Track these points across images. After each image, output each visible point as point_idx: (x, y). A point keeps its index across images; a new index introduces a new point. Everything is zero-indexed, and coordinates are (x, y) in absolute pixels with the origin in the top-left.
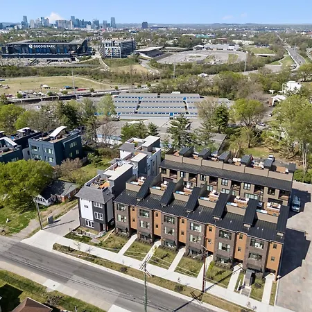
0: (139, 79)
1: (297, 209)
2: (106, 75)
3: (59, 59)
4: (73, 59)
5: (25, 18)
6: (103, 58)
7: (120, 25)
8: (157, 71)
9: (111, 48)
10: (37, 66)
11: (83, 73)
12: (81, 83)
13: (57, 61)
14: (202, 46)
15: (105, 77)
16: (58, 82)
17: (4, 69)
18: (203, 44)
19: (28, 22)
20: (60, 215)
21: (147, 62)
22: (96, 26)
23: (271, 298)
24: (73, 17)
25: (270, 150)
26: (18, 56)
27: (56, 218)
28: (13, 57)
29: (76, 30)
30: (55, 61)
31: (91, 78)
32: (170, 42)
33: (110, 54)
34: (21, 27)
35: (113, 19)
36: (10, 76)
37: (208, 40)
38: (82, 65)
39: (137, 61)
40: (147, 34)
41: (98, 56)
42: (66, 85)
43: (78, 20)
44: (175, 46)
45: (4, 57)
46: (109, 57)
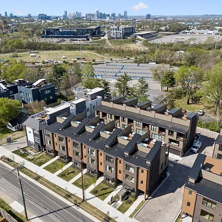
0: (130, 54)
1: (195, 150)
2: (108, 51)
3: (79, 39)
4: (88, 40)
5: (66, 12)
6: (109, 39)
7: (131, 17)
8: (146, 48)
9: (115, 31)
10: (63, 43)
11: (92, 49)
12: (89, 55)
13: (77, 40)
14: (188, 31)
15: (107, 52)
16: (73, 54)
17: (40, 45)
18: (190, 30)
19: (68, 15)
20: (19, 138)
21: (141, 42)
22: (113, 18)
23: (133, 212)
24: (98, 12)
25: (205, 107)
26: (52, 37)
27: (15, 139)
28: (49, 37)
29: (99, 20)
30: (76, 40)
31: (96, 53)
32: (163, 28)
33: (115, 36)
34: (62, 18)
35: (126, 13)
36: (43, 50)
37: (194, 26)
38: (94, 44)
39: (134, 41)
40: (148, 22)
41: (106, 37)
42: (77, 56)
43: (101, 13)
44: (167, 31)
45: (43, 37)
46: (113, 38)
